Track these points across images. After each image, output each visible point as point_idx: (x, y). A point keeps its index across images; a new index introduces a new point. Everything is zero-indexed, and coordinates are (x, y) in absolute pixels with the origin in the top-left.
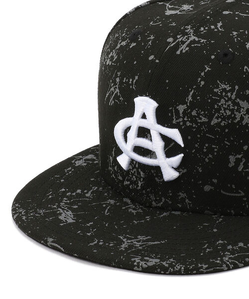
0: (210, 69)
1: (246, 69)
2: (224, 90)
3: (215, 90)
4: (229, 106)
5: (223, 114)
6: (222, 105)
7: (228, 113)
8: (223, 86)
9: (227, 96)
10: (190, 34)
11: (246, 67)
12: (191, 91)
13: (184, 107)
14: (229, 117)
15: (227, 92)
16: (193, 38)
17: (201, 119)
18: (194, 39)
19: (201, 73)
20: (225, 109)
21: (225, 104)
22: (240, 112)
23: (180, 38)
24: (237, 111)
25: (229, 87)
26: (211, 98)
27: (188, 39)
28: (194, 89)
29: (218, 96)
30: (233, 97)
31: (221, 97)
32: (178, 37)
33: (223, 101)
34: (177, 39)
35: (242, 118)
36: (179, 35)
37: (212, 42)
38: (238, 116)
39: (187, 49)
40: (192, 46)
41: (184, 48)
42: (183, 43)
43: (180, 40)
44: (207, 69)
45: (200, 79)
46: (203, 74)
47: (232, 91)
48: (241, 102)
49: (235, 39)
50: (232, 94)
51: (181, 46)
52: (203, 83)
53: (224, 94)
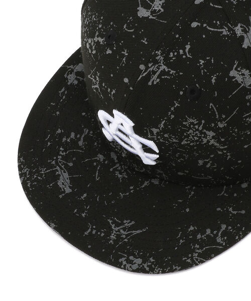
0: (179, 105)
1: (212, 106)
2: (192, 123)
3: (184, 123)
4: (196, 134)
5: (191, 139)
6: (191, 133)
7: (196, 138)
8: (191, 120)
9: (195, 128)
10: (160, 62)
11: (211, 104)
12: (163, 120)
13: (158, 130)
14: (197, 141)
15: (194, 125)
16: (163, 67)
17: (172, 140)
18: (164, 69)
19: (171, 107)
20: (193, 136)
21: (193, 133)
22: (206, 138)
23: (151, 67)
24: (203, 137)
25: (196, 121)
26: (180, 128)
27: (159, 69)
28: (166, 120)
29: (187, 127)
30: (200, 128)
31: (190, 128)
32: (150, 65)
33: (191, 131)
34: (149, 68)
35: (208, 142)
36: (150, 63)
37: (181, 74)
38: (205, 141)
39: (158, 80)
40: (163, 77)
41: (155, 79)
42: (154, 73)
43: (151, 69)
44: (177, 105)
45: (170, 113)
46: (172, 109)
47: (199, 124)
48: (207, 132)
49: (202, 71)
50: (199, 127)
51: (153, 77)
52: (173, 116)
53: (192, 126)
